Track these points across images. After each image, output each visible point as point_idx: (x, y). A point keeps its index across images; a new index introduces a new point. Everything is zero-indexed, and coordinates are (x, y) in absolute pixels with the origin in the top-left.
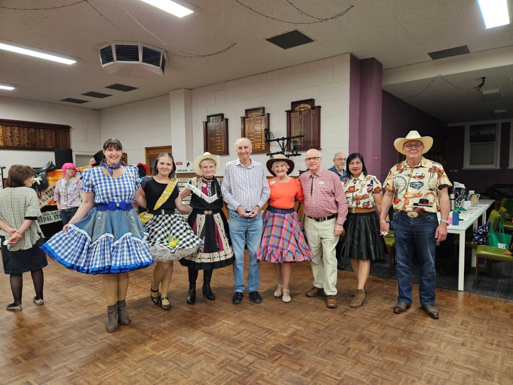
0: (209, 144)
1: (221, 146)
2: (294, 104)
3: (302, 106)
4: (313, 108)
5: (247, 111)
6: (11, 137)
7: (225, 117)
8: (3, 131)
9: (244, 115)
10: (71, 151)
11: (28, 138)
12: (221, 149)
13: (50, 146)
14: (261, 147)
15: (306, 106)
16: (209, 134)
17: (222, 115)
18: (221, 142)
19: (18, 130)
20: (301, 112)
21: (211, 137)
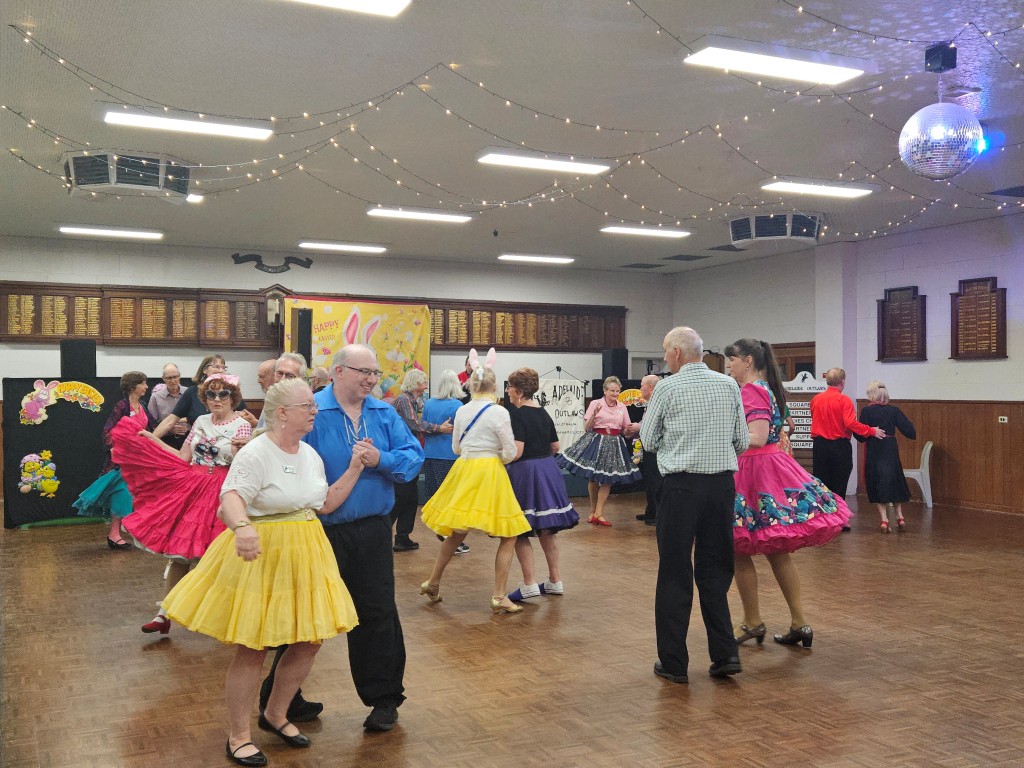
0: (888, 340)
1: (911, 344)
5: (963, 283)
6: (546, 331)
7: (920, 293)
8: (537, 322)
9: (956, 290)
10: (626, 352)
11: (568, 332)
12: (911, 350)
13: (595, 345)
14: (990, 347)
16: (888, 323)
17: (915, 289)
18: (911, 338)
19: (556, 319)
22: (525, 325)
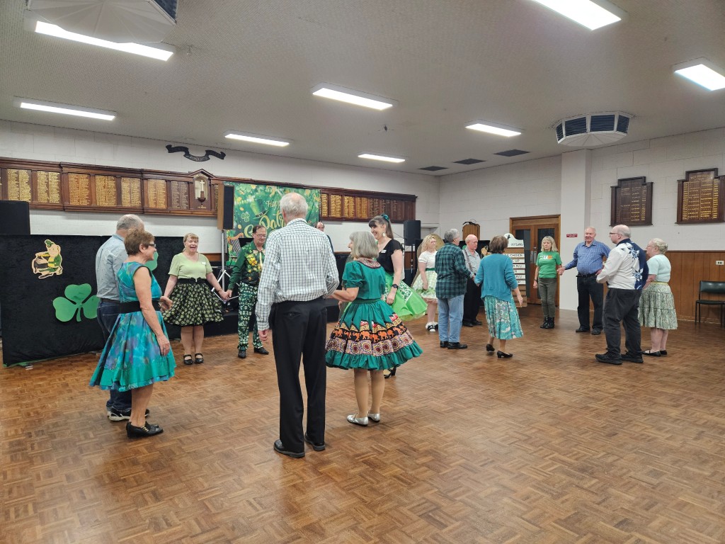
5: (689, 173)
6: (373, 209)
7: (648, 181)
8: (368, 203)
9: (683, 178)
10: (419, 223)
17: (642, 179)
19: (378, 202)
21: (623, 204)
22: (361, 205)
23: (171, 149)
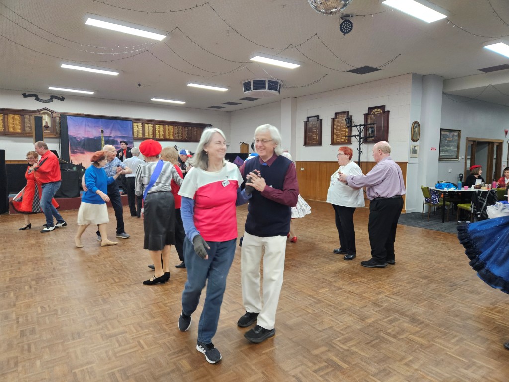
0: (307, 137)
1: (316, 139)
2: (370, 109)
3: (376, 110)
4: (384, 112)
5: (336, 114)
7: (320, 118)
8: (174, 129)
9: (333, 117)
11: (187, 133)
12: (316, 141)
14: (346, 140)
15: (379, 110)
16: (308, 130)
17: (318, 117)
18: (316, 137)
19: (182, 128)
20: (375, 115)
21: (309, 132)
22: (168, 130)
23: (25, 96)
